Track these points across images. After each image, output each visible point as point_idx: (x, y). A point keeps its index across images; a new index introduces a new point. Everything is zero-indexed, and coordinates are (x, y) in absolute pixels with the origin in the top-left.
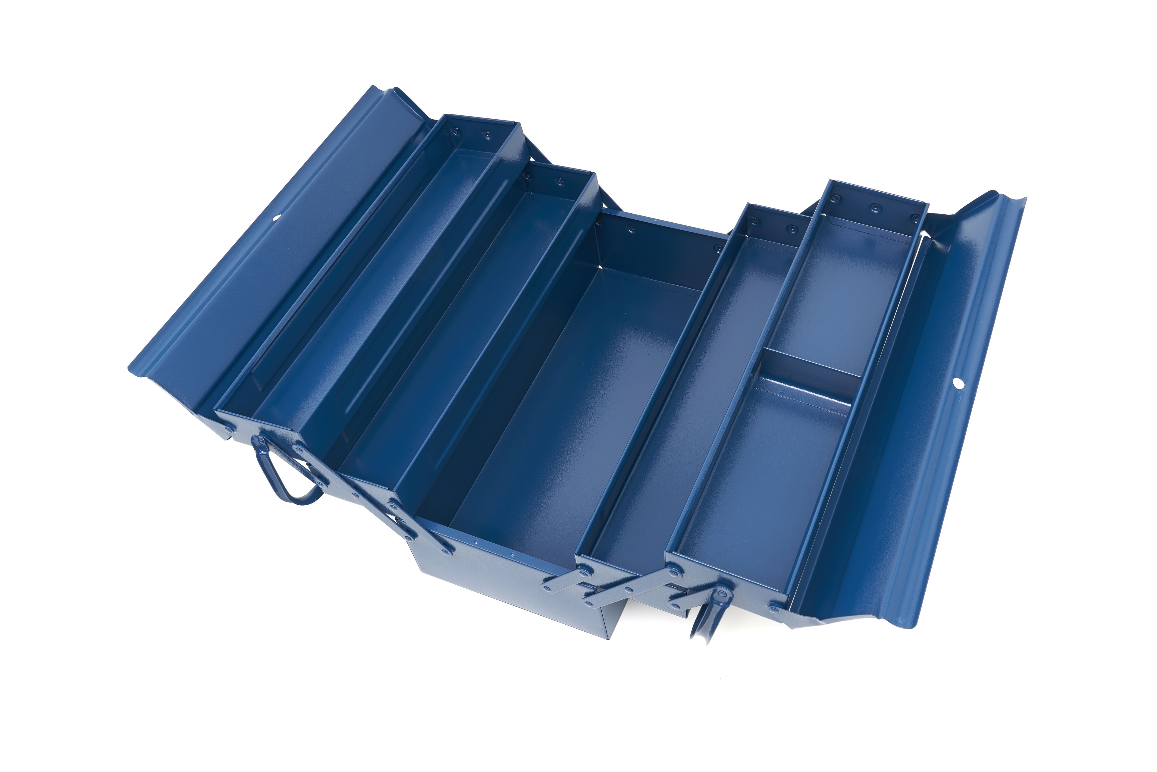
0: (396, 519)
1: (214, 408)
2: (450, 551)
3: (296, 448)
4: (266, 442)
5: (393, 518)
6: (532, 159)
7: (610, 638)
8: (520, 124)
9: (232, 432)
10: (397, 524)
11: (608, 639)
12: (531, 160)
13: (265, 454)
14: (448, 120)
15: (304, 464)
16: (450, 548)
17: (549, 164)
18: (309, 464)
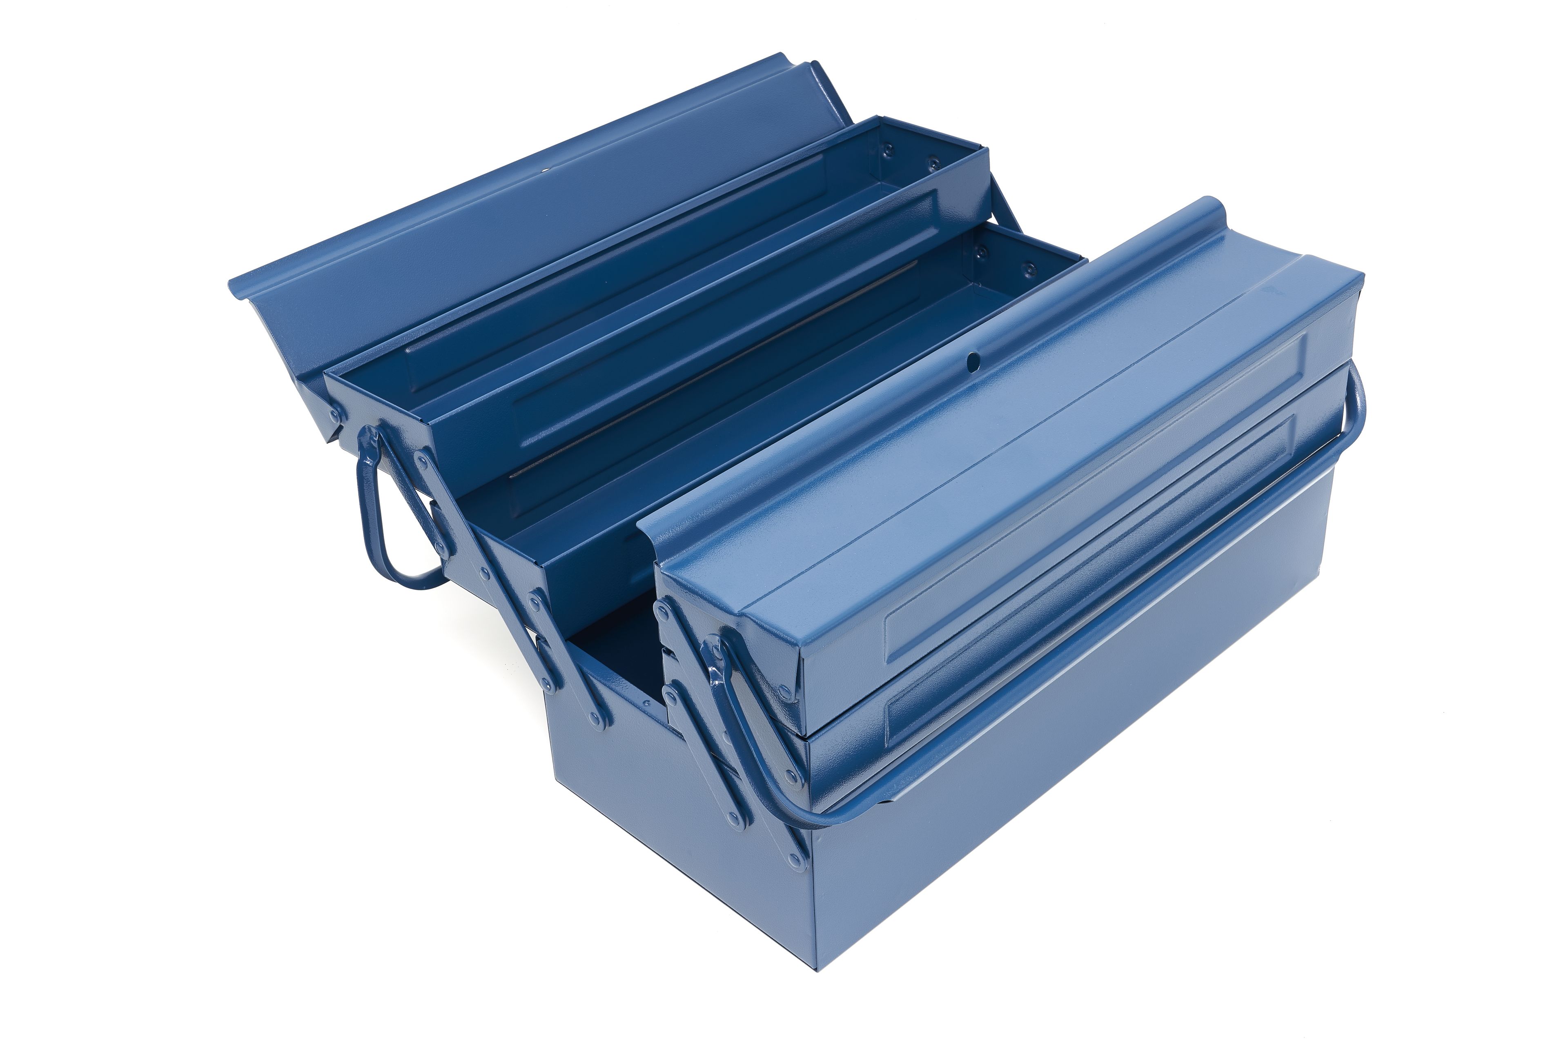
0: (537, 638)
1: (325, 371)
2: (602, 719)
3: (420, 459)
4: (380, 442)
5: (533, 635)
6: (993, 220)
7: (821, 969)
8: (987, 150)
9: (339, 422)
10: (536, 649)
11: (816, 970)
12: (990, 220)
13: (371, 466)
14: (879, 126)
15: (426, 500)
16: (605, 715)
17: (1016, 232)
18: (433, 504)
